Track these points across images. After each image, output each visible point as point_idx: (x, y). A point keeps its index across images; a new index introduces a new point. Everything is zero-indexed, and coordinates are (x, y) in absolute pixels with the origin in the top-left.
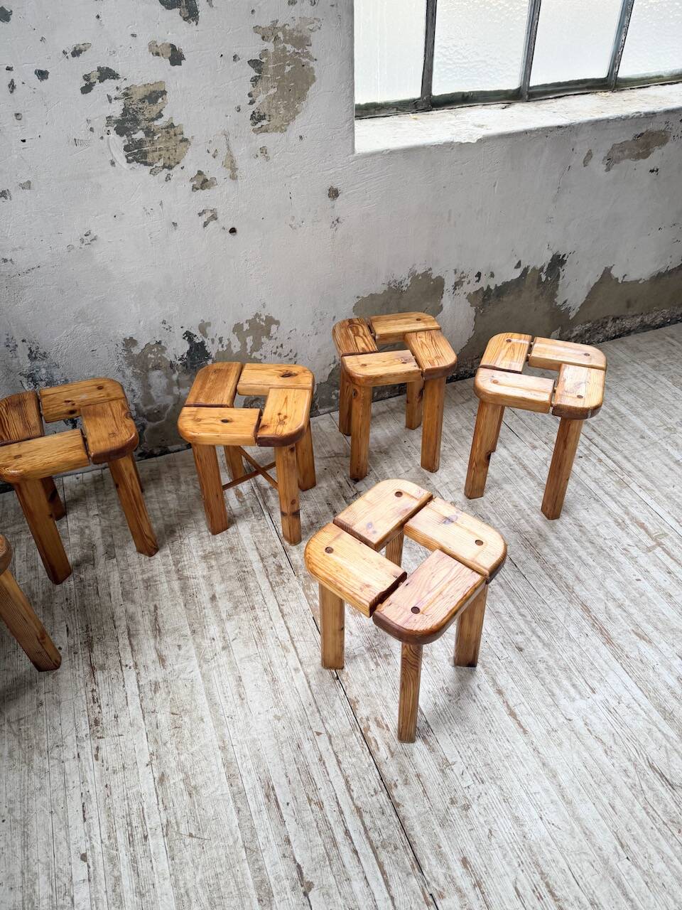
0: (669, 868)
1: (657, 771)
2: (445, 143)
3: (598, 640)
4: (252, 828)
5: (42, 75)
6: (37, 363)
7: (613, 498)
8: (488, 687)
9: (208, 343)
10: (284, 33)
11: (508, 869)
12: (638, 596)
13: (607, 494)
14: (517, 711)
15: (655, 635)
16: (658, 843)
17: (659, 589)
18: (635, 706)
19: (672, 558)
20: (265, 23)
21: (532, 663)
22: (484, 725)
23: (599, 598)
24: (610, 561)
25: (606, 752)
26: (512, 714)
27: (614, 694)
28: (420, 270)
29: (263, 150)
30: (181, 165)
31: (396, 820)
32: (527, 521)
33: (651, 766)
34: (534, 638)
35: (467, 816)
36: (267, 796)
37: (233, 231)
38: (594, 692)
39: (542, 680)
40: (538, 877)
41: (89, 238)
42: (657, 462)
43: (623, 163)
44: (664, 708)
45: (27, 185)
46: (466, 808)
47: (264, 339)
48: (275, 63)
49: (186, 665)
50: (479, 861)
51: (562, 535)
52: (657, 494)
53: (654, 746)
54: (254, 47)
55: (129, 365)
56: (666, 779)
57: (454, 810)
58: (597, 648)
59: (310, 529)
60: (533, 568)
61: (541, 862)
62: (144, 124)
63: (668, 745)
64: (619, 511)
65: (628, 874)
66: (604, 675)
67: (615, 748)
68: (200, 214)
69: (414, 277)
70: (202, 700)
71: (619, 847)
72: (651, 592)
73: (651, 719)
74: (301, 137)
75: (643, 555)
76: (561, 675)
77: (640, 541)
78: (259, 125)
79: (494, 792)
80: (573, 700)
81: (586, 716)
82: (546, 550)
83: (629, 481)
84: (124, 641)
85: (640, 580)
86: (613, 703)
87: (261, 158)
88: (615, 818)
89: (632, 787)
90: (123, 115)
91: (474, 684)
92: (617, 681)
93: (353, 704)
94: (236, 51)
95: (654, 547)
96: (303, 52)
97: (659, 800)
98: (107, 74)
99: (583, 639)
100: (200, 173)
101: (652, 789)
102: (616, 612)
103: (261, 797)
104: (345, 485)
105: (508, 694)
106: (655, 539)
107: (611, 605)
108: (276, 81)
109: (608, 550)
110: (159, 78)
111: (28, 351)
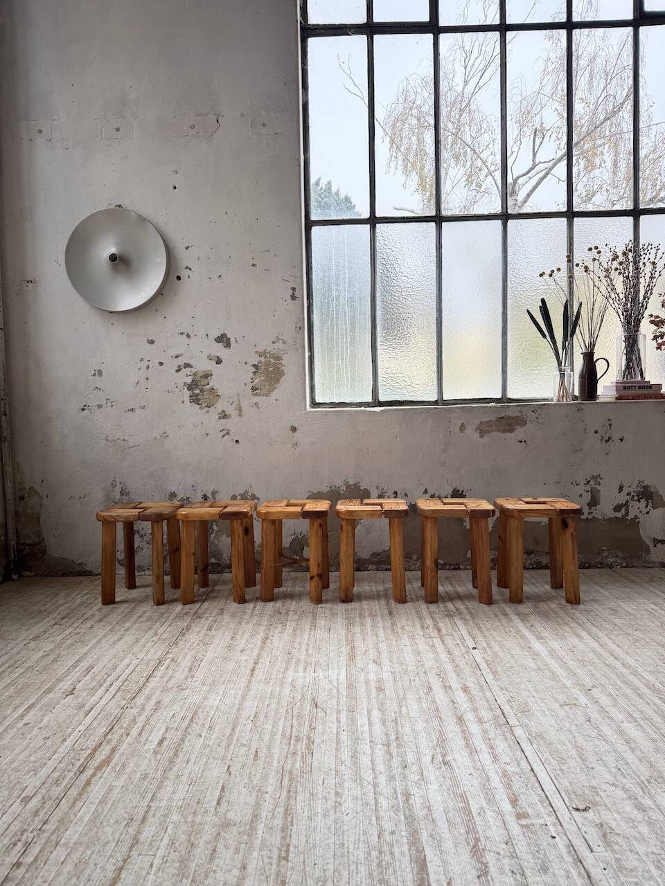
1: (314, 701)
3: (344, 658)
4: (68, 675)
5: (161, 364)
6: (123, 497)
12: (396, 650)
15: (386, 663)
17: (416, 651)
18: (334, 681)
20: (261, 350)
21: (290, 658)
23: (368, 647)
27: (326, 675)
28: (352, 482)
29: (256, 404)
30: (214, 406)
31: (141, 685)
34: (304, 652)
37: (237, 441)
39: (288, 664)
41: (165, 435)
42: (489, 612)
43: (493, 434)
45: (143, 407)
46: (183, 690)
48: (265, 366)
49: (100, 631)
54: (255, 359)
56: (316, 705)
58: (339, 661)
60: (340, 632)
62: (200, 387)
63: (335, 696)
64: (430, 623)
65: (245, 724)
67: (299, 690)
68: (221, 431)
69: (348, 486)
70: (94, 641)
71: (253, 717)
72: (408, 650)
75: (423, 639)
76: (302, 664)
77: (429, 634)
78: (255, 392)
80: (297, 673)
83: (455, 615)
84: (81, 621)
85: (407, 646)
87: (255, 408)
89: (291, 703)
93: (168, 653)
95: (435, 638)
96: (278, 362)
98: (187, 365)
99: (335, 657)
100: (223, 411)
102: (372, 652)
106: (441, 635)
107: (372, 650)
109: (400, 633)
110: (211, 369)
111: (121, 490)
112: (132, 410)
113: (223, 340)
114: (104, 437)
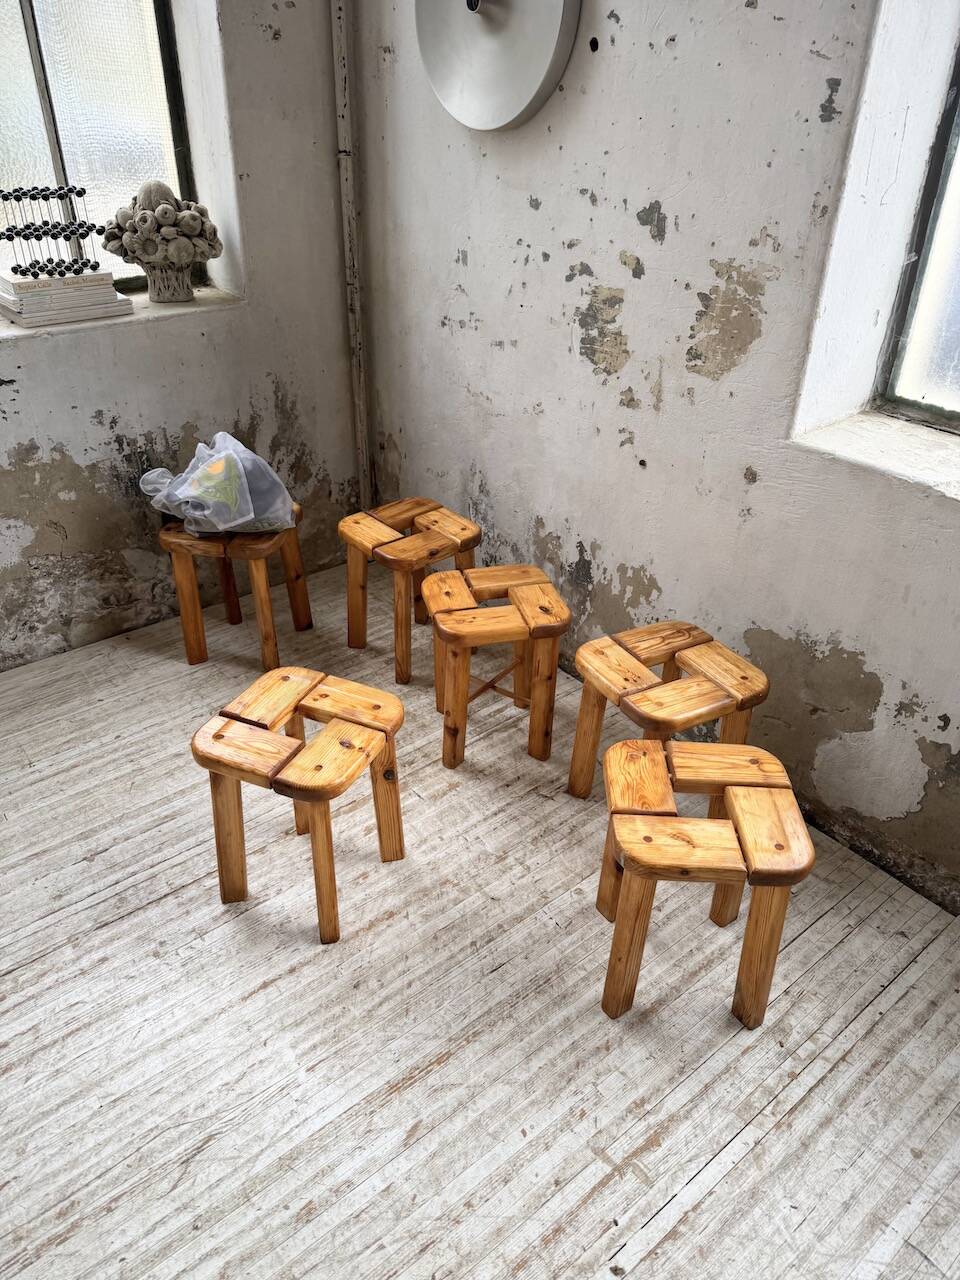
0: (89, 1150)
1: (204, 1144)
2: (916, 483)
3: (392, 1075)
4: (139, 815)
5: (546, 257)
7: (700, 1096)
8: (299, 958)
9: (594, 566)
10: (739, 273)
11: (95, 996)
12: (491, 1131)
13: (706, 1086)
14: (270, 989)
15: (420, 1153)
16: (116, 1140)
17: (515, 1165)
18: (296, 1121)
19: (594, 1189)
20: (723, 259)
21: (339, 999)
22: (250, 959)
23: (468, 1076)
24: (547, 1091)
25: (227, 1084)
26: (265, 985)
27: (309, 1094)
28: (847, 645)
29: (690, 391)
30: (618, 374)
31: (144, 904)
32: (583, 979)
33: (210, 1137)
34: (377, 1000)
35: (148, 956)
36: (166, 817)
37: (643, 463)
38: (308, 1070)
39: (317, 1012)
40: (86, 1021)
41: (539, 409)
42: (853, 1179)
44: (296, 1158)
45: (514, 343)
46: (156, 955)
47: (642, 599)
48: (723, 303)
50: (105, 971)
51: (576, 1025)
52: (754, 1175)
53: (239, 1142)
54: (706, 281)
55: (535, 543)
56: (195, 1155)
57: (153, 945)
58: (378, 1073)
59: (472, 772)
60: (497, 992)
61: (101, 1023)
62: (600, 324)
63: (242, 1161)
64: (672, 1105)
65: (84, 1107)
66: (337, 1082)
67: (233, 1095)
68: (620, 431)
71: (113, 1098)
72: (504, 1151)
73: (279, 1140)
74: (731, 394)
75: (583, 1141)
76: (326, 1032)
77: (615, 1139)
78: (693, 363)
79: (173, 976)
80: (293, 1047)
81: (272, 1061)
82: (536, 1005)
83: (761, 1125)
85: (525, 1136)
86: (296, 1094)
87: (686, 400)
88: (146, 1094)
89: (183, 1113)
90: (588, 309)
92: (330, 1100)
94: (688, 279)
95: (608, 1160)
96: (753, 299)
97: (168, 1145)
98: (586, 270)
99: (390, 1056)
100: (630, 389)
101: (181, 1136)
102: (450, 1098)
103: (165, 813)
104: (557, 784)
105: (292, 978)
106: (627, 1162)
107: (461, 1092)
108: (720, 322)
109: (573, 1087)
110: (621, 285)
111: (480, 483)
112: (500, 344)
113: (653, 218)
114: (465, 384)
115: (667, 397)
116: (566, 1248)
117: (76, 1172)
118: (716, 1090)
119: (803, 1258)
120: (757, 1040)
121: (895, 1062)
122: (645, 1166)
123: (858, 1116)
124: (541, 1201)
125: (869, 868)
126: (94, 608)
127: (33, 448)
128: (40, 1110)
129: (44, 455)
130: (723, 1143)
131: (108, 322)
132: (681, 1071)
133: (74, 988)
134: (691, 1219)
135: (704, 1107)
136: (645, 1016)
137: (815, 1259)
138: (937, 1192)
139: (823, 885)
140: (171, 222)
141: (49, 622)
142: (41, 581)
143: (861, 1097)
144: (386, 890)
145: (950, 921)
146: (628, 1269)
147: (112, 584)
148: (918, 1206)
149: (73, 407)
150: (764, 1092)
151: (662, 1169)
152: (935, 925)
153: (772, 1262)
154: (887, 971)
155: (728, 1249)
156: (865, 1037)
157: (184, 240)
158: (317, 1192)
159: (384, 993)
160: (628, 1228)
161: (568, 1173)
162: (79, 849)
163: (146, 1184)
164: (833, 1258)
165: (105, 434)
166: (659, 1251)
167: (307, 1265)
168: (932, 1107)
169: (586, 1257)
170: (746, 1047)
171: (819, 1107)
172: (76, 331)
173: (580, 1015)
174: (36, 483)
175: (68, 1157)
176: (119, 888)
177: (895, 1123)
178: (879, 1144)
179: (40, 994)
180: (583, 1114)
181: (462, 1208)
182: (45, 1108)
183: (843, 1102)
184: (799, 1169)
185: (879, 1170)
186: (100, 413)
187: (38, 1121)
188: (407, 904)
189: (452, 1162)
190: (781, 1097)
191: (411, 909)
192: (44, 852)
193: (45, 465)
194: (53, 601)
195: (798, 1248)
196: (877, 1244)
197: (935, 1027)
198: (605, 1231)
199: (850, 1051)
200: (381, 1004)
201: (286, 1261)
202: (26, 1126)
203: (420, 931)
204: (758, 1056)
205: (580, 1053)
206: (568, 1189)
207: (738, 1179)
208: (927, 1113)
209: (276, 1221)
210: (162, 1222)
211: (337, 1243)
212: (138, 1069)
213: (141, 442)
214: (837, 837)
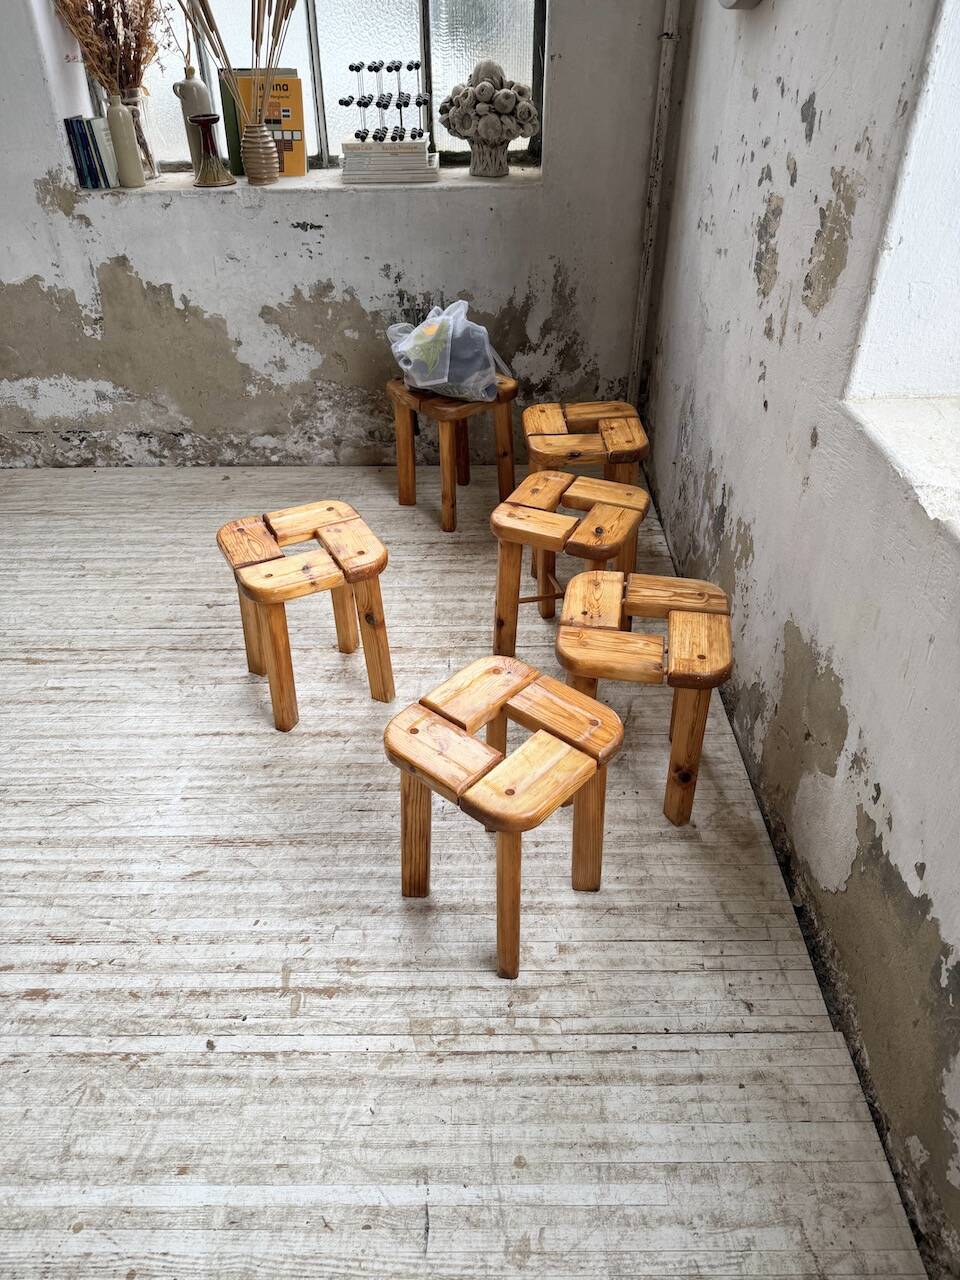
0: (38, 768)
3: (224, 834)
7: (400, 990)
8: (253, 729)
9: (726, 514)
10: (845, 186)
12: (238, 907)
13: (413, 988)
14: (217, 738)
15: (186, 889)
16: (55, 772)
17: (228, 937)
18: (145, 823)
19: (256, 989)
20: (839, 167)
21: (248, 768)
22: (227, 713)
23: (265, 864)
24: (301, 909)
26: (217, 734)
29: (800, 327)
30: (768, 298)
33: (96, 801)
34: (268, 782)
37: (766, 404)
39: (226, 768)
42: (446, 1133)
45: (726, 252)
46: (181, 682)
47: (743, 562)
51: (373, 882)
52: (371, 1068)
55: (705, 476)
58: (217, 827)
63: (96, 825)
64: (372, 980)
67: (132, 785)
72: (232, 924)
74: (820, 335)
75: (284, 956)
76: (218, 783)
77: (307, 970)
78: (806, 293)
79: (176, 699)
80: (190, 780)
82: (362, 850)
83: (421, 1043)
85: (255, 925)
86: (162, 808)
87: (796, 336)
88: (93, 757)
89: (97, 780)
90: (764, 220)
91: (263, 722)
92: (176, 823)
94: (818, 190)
95: (286, 979)
97: (74, 791)
98: (769, 174)
99: (236, 821)
100: (771, 317)
101: (83, 791)
102: (240, 870)
105: (237, 739)
106: (297, 990)
107: (250, 871)
108: (826, 246)
109: (319, 919)
110: (783, 194)
111: (691, 402)
112: (720, 252)
114: (701, 292)
115: (789, 330)
116: (200, 1006)
117: (23, 775)
118: (417, 995)
119: (334, 1145)
120: (494, 987)
121: (595, 1090)
122: (305, 1002)
123: (507, 1099)
124: (218, 969)
125: (792, 934)
126: (361, 437)
127: (329, 287)
128: (41, 733)
129: (337, 295)
130: (375, 1032)
131: (407, 186)
132: (407, 964)
133: (123, 677)
134: (292, 1057)
135: (393, 999)
136: (428, 909)
137: (343, 1154)
138: (500, 1200)
139: (720, 918)
140: (487, 97)
141: (325, 438)
142: (323, 402)
143: (528, 1089)
144: (353, 717)
145: (822, 1028)
146: (217, 1049)
147: (379, 421)
148: (469, 1195)
149: (367, 258)
150: (450, 1025)
151: (312, 1013)
152: (800, 1023)
153: (311, 1128)
154: (688, 1023)
155: (293, 1095)
156: (593, 1053)
157: (494, 117)
158: (112, 869)
159: (276, 781)
160: (249, 1028)
161: (250, 968)
162: (210, 598)
163: (44, 802)
164: (357, 1165)
165: (390, 286)
166: (249, 1056)
167: (65, 902)
168: (582, 1145)
169: (204, 1022)
170: (480, 984)
171: (481, 1068)
172: (377, 191)
173: (383, 877)
174: (329, 317)
175: (28, 766)
176: (207, 631)
177: (532, 1130)
178: (496, 1131)
179: (104, 671)
180: (307, 940)
181: (170, 937)
182: (45, 734)
183: (506, 1080)
184: (409, 1093)
185: (473, 1146)
186: (387, 267)
187: (35, 738)
188: (355, 734)
189: (196, 907)
190: (461, 1038)
191: (354, 739)
192: (192, 590)
193: (337, 303)
194: (329, 422)
195: (341, 1137)
196: (402, 1188)
197: (674, 1094)
198: (233, 1017)
199: (564, 1052)
200: (267, 786)
201: (59, 893)
202: (27, 738)
203: (343, 756)
204: (480, 998)
205: (353, 901)
206: (242, 976)
207: (355, 1061)
208: (572, 1146)
209: (76, 869)
210: (29, 828)
211: (90, 903)
212: (104, 741)
213: (420, 300)
214: (796, 890)
